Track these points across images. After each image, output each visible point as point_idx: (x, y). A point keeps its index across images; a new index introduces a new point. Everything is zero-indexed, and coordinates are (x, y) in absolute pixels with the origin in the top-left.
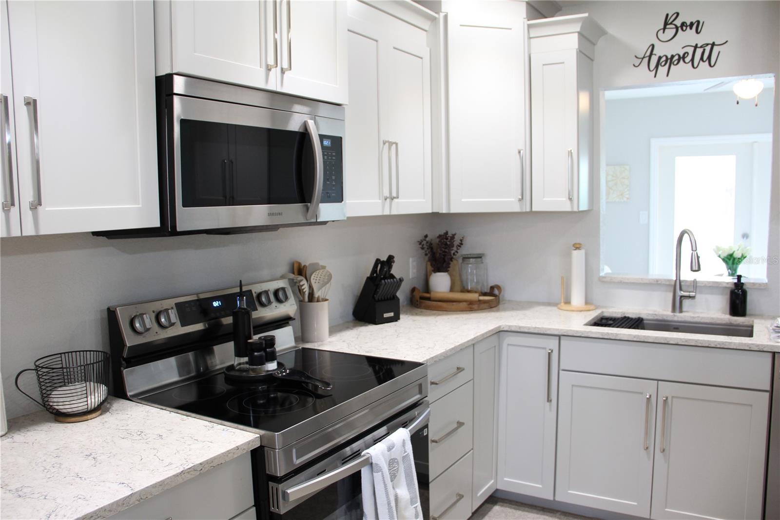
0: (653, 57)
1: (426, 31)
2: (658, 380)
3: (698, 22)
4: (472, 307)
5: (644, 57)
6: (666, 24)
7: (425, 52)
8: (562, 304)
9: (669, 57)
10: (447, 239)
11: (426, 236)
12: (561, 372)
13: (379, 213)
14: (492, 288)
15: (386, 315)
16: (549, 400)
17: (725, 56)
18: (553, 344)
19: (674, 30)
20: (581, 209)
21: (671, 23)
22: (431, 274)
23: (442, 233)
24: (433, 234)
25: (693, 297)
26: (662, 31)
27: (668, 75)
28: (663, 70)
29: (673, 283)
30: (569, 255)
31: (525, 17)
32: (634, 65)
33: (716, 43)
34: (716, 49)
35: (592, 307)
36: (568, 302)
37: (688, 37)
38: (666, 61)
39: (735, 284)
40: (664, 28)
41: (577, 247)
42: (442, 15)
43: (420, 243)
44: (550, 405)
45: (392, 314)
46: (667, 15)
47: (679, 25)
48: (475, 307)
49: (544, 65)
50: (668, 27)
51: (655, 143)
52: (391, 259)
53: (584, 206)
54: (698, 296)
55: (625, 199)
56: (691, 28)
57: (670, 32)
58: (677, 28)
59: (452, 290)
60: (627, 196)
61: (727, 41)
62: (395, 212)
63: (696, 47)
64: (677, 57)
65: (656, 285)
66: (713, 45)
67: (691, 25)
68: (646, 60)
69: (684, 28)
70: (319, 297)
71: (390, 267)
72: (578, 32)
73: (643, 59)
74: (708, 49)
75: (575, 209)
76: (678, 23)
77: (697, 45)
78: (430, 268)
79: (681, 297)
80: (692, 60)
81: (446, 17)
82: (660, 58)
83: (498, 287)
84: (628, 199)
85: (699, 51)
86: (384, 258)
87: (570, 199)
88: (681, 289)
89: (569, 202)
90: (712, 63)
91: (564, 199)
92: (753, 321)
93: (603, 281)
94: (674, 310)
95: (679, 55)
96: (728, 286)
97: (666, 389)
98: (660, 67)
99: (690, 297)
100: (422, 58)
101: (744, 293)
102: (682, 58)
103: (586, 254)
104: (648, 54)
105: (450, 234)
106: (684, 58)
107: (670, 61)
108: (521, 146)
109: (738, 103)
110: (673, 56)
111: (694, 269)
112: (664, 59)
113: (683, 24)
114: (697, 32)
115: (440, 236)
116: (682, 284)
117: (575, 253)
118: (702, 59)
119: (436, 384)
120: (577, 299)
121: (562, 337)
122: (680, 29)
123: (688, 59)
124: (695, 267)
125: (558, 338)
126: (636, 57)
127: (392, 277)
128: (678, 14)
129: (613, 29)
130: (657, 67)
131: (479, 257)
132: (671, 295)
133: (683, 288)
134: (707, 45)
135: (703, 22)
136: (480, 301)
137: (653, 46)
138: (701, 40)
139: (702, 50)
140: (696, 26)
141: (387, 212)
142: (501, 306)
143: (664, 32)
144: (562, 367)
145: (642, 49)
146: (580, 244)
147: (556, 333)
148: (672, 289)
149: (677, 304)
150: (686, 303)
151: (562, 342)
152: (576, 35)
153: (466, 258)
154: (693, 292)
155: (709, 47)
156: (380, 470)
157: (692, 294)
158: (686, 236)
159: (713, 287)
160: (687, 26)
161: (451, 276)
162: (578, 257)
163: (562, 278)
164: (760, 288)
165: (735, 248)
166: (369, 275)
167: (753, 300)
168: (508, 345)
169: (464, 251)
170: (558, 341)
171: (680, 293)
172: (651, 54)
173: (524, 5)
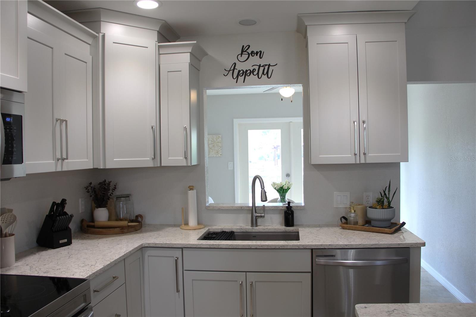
0: (235, 70)
1: (89, 44)
2: (246, 272)
3: (261, 52)
4: (123, 231)
5: (230, 70)
6: (242, 51)
7: (89, 59)
8: (183, 225)
9: (245, 71)
10: (105, 185)
11: (91, 183)
12: (184, 272)
13: (53, 170)
14: (137, 217)
15: (61, 242)
16: (178, 291)
17: (276, 71)
18: (178, 253)
19: (247, 56)
20: (193, 164)
21: (245, 51)
22: (95, 209)
23: (101, 181)
24: (95, 182)
25: (264, 217)
26: (240, 55)
27: (244, 82)
28: (241, 79)
29: (251, 209)
30: (186, 194)
31: (157, 40)
32: (224, 75)
33: (271, 65)
34: (271, 68)
35: (202, 226)
36: (187, 224)
37: (255, 60)
38: (243, 73)
39: (287, 207)
40: (242, 54)
41: (191, 188)
42: (101, 35)
43: (86, 188)
44: (179, 294)
45: (66, 240)
46: (243, 46)
47: (250, 53)
48: (126, 230)
49: (168, 72)
50: (244, 53)
51: (236, 122)
52: (64, 201)
53: (194, 162)
54: (266, 216)
55: (219, 155)
56: (257, 55)
57: (245, 56)
58: (249, 54)
59: (110, 219)
60: (220, 153)
61: (277, 64)
62: (65, 169)
63: (260, 66)
64: (249, 71)
65: (241, 210)
66: (269, 65)
67: (257, 53)
68: (231, 72)
69: (253, 55)
70: (6, 233)
71: (64, 207)
72: (190, 52)
73: (229, 71)
74: (266, 67)
75: (189, 164)
76: (249, 51)
77: (260, 65)
78: (94, 205)
79: (256, 216)
80: (258, 74)
81: (104, 36)
82: (239, 71)
83: (141, 216)
84: (221, 155)
85: (262, 69)
86: (59, 201)
87: (186, 158)
88: (256, 212)
89: (185, 160)
90: (269, 76)
91: (182, 158)
92: (298, 229)
93: (208, 208)
94: (252, 225)
95: (250, 70)
96: (283, 208)
97: (252, 277)
98: (239, 77)
99: (261, 216)
100: (86, 63)
101: (292, 213)
102: (252, 72)
103: (197, 193)
104: (232, 68)
105: (107, 182)
107: (245, 73)
108: (153, 124)
109: (282, 100)
110: (247, 71)
111: (263, 200)
112: (242, 72)
113: (252, 52)
114: (260, 58)
115: (100, 183)
116: (256, 208)
117: (190, 192)
118: (263, 73)
119: (98, 291)
120: (192, 222)
121: (184, 249)
122: (250, 55)
123: (255, 73)
125: (181, 249)
126: (225, 69)
127: (66, 214)
128: (249, 46)
129: (211, 52)
130: (237, 77)
131: (128, 196)
132: (250, 216)
133: (257, 212)
134: (266, 65)
135: (264, 52)
136: (129, 226)
137: (235, 64)
138: (262, 62)
139: (263, 68)
140: (260, 54)
141: (59, 169)
142: (143, 229)
143: (241, 56)
144: (185, 269)
145: (229, 65)
146: (193, 186)
147: (180, 246)
148: (251, 212)
149: (254, 222)
150: (259, 220)
151: (184, 252)
152: (189, 54)
153: (119, 198)
154: (263, 214)
155: (267, 66)
158: (257, 179)
159: (274, 210)
160: (254, 54)
161: (109, 210)
162: (192, 194)
163: (182, 208)
164: (300, 208)
165: (284, 184)
166: (48, 214)
167: (298, 217)
168: (148, 256)
169: (117, 193)
170: (181, 252)
171: (255, 214)
172: (234, 68)
173: (156, 33)
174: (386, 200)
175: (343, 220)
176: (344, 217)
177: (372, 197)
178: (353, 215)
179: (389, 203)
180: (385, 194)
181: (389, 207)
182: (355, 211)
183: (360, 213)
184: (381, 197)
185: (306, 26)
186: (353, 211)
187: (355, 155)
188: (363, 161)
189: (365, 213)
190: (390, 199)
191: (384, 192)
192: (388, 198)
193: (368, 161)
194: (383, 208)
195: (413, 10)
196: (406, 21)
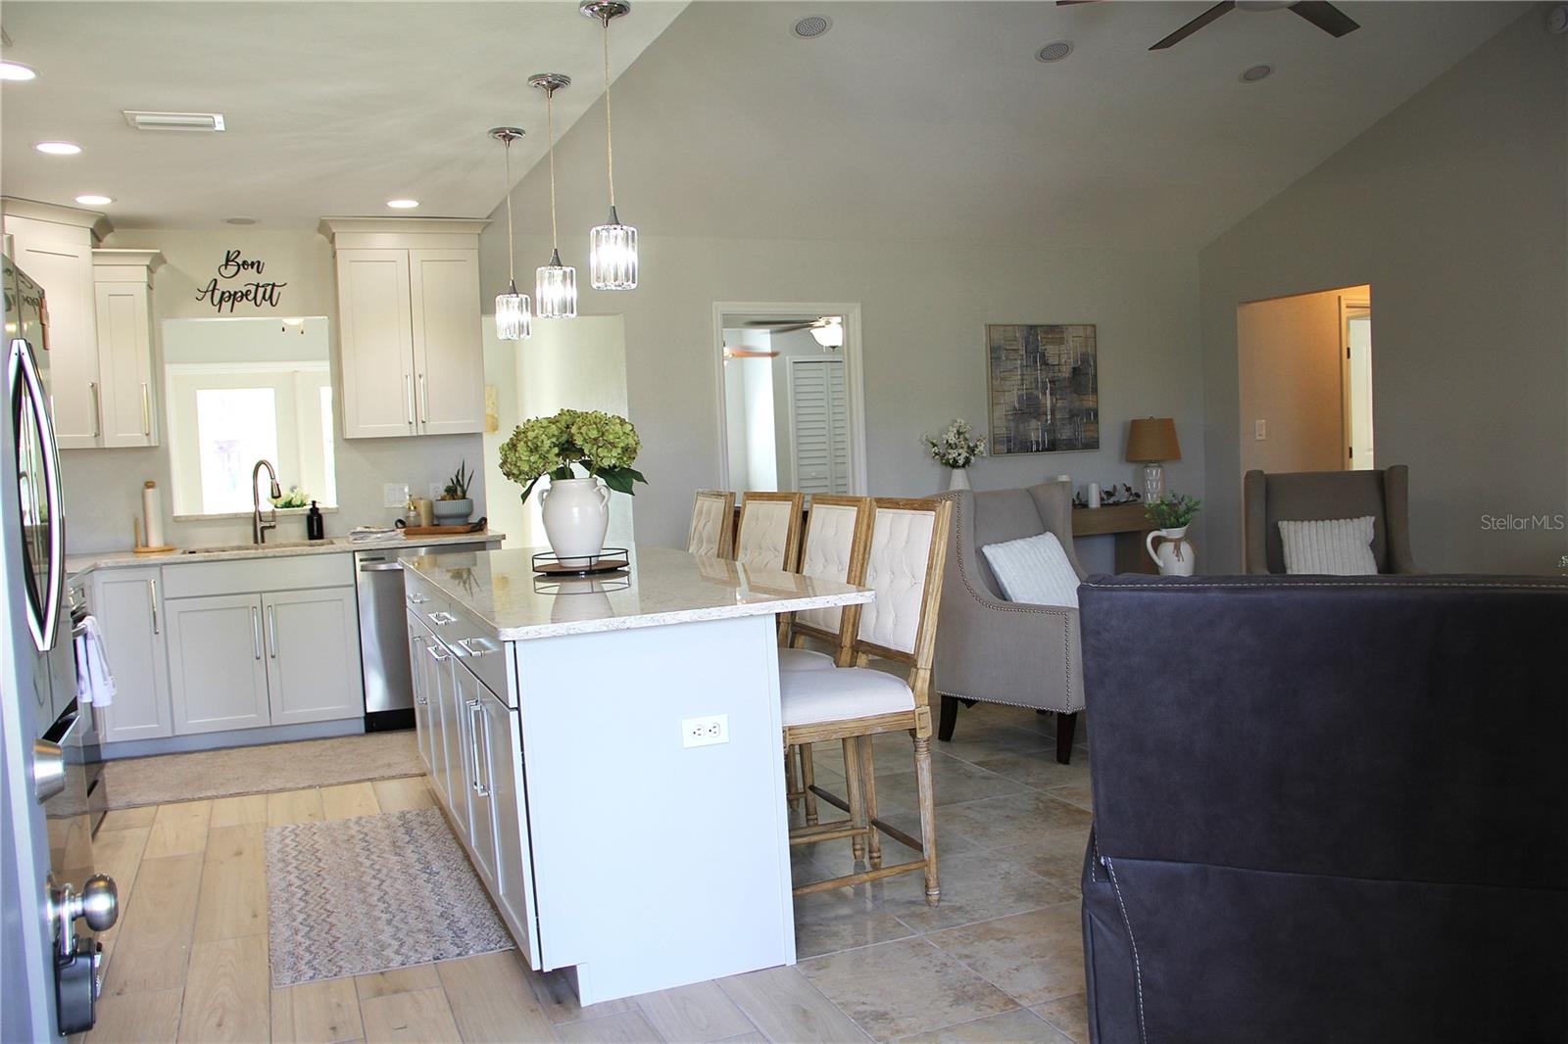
0: (216, 291)
2: (260, 593)
3: (259, 262)
5: (207, 291)
6: (228, 260)
8: (140, 547)
9: (232, 293)
12: (164, 602)
16: (156, 633)
17: (284, 295)
19: (236, 268)
20: (151, 444)
21: (233, 261)
25: (274, 527)
26: (223, 266)
27: (231, 311)
28: (226, 305)
29: (252, 516)
30: (144, 494)
31: (90, 243)
32: (195, 297)
33: (276, 284)
34: (277, 289)
35: (173, 547)
37: (249, 276)
38: (230, 297)
39: (311, 509)
40: (226, 265)
41: (149, 485)
42: (5, 237)
44: (158, 638)
46: (229, 252)
47: (240, 263)
49: (108, 296)
50: (229, 263)
51: (170, 371)
53: (153, 441)
54: (277, 527)
56: (252, 268)
57: (232, 269)
58: (238, 265)
61: (286, 283)
63: (258, 286)
64: (239, 294)
65: (234, 519)
66: (274, 285)
67: (253, 264)
68: (209, 294)
69: (246, 267)
72: (148, 266)
73: (205, 292)
74: (269, 288)
75: (146, 445)
76: (240, 260)
77: (258, 283)
79: (262, 528)
80: (255, 298)
81: (10, 240)
82: (223, 293)
85: (261, 290)
87: (146, 436)
88: (261, 520)
90: (273, 302)
91: (140, 434)
92: (331, 542)
93: (177, 520)
94: (257, 541)
95: (242, 292)
96: (304, 513)
98: (223, 303)
99: (271, 527)
101: (320, 517)
102: (245, 295)
103: (160, 493)
104: (211, 288)
106: (247, 295)
107: (234, 297)
108: (94, 380)
109: (283, 330)
110: (236, 293)
112: (227, 294)
113: (244, 262)
114: (259, 272)
116: (262, 515)
117: (150, 492)
118: (264, 298)
120: (156, 540)
121: (163, 567)
122: (241, 266)
123: (251, 297)
124: (276, 494)
125: (159, 567)
126: (198, 289)
128: (239, 252)
129: (173, 258)
130: (220, 302)
132: (251, 528)
133: (263, 519)
134: (269, 284)
135: (264, 263)
137: (216, 280)
138: (262, 279)
139: (263, 289)
140: (257, 266)
143: (226, 268)
145: (204, 282)
146: (153, 482)
147: (157, 562)
148: (251, 521)
149: (259, 536)
150: (268, 532)
151: (164, 571)
152: (145, 268)
154: (273, 520)
155: (271, 286)
156: (93, 638)
157: (273, 524)
158: (263, 467)
159: (290, 516)
160: (248, 265)
162: (153, 495)
163: (136, 520)
164: (333, 512)
167: (328, 523)
168: (104, 583)
170: (158, 572)
171: (259, 525)
172: (214, 288)
173: (89, 231)
174: (459, 488)
175: (399, 525)
176: (400, 521)
177: (439, 488)
178: (412, 514)
179: (464, 492)
180: (458, 480)
181: (464, 497)
182: (415, 508)
183: (423, 510)
184: (451, 484)
185: (334, 234)
186: (412, 508)
187: (410, 423)
188: (421, 433)
189: (431, 506)
190: (465, 487)
191: (457, 477)
192: (462, 486)
193: (428, 433)
194: (454, 499)
195: (488, 218)
196: (480, 232)
